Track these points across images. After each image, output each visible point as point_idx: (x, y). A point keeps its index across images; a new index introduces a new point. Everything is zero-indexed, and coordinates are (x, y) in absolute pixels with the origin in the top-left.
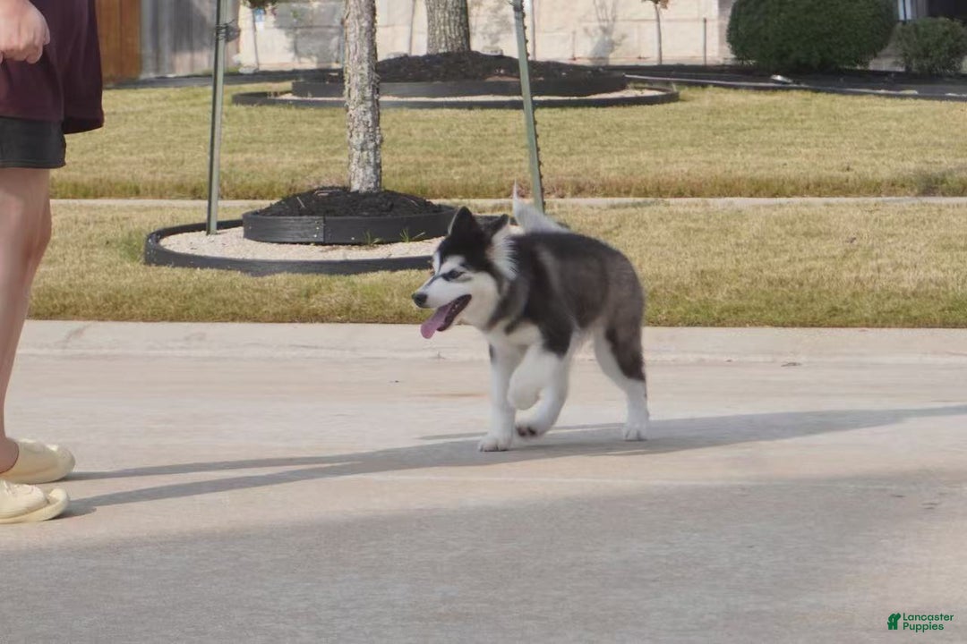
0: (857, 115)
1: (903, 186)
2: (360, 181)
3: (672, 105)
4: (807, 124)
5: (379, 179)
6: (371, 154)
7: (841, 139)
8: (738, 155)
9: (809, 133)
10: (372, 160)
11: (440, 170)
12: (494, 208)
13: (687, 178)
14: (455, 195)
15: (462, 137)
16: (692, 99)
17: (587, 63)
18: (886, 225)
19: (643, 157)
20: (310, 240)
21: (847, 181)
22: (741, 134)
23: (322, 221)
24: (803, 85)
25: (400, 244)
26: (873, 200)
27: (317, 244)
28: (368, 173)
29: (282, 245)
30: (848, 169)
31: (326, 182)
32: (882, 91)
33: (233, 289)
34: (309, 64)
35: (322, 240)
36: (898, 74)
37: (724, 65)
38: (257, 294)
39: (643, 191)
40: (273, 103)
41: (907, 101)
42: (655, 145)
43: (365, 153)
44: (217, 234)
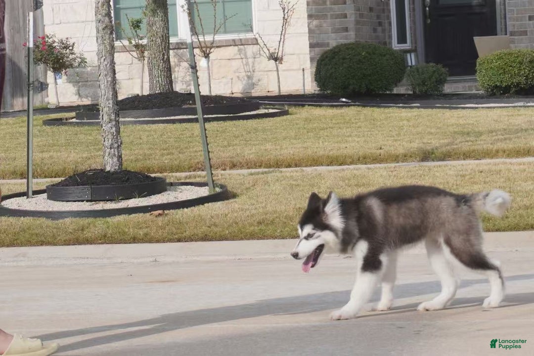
0: (386, 119)
1: (411, 156)
2: (110, 165)
3: (285, 117)
4: (359, 124)
5: (121, 164)
6: (116, 150)
7: (377, 132)
8: (321, 143)
9: (360, 129)
10: (116, 153)
11: (157, 157)
12: (186, 178)
13: (292, 157)
14: (165, 171)
15: (169, 139)
16: (296, 113)
17: (239, 95)
18: (400, 178)
19: (269, 146)
20: (83, 199)
21: (380, 155)
22: (323, 131)
23: (90, 188)
24: (357, 103)
25: (133, 199)
26: (393, 165)
27: (87, 201)
28: (115, 161)
29: (68, 203)
30: (381, 149)
31: (94, 166)
32: (401, 105)
33: (42, 227)
34: (87, 102)
35: (90, 199)
36: (409, 95)
37: (314, 94)
38: (55, 230)
39: (269, 165)
40: (65, 124)
41: (414, 110)
42: (275, 140)
43: (113, 150)
44: (32, 198)
